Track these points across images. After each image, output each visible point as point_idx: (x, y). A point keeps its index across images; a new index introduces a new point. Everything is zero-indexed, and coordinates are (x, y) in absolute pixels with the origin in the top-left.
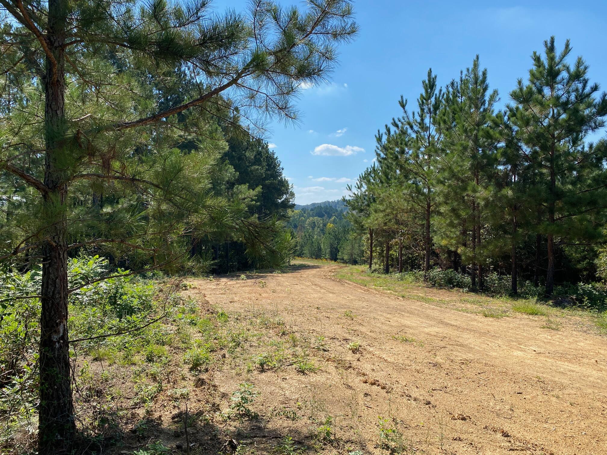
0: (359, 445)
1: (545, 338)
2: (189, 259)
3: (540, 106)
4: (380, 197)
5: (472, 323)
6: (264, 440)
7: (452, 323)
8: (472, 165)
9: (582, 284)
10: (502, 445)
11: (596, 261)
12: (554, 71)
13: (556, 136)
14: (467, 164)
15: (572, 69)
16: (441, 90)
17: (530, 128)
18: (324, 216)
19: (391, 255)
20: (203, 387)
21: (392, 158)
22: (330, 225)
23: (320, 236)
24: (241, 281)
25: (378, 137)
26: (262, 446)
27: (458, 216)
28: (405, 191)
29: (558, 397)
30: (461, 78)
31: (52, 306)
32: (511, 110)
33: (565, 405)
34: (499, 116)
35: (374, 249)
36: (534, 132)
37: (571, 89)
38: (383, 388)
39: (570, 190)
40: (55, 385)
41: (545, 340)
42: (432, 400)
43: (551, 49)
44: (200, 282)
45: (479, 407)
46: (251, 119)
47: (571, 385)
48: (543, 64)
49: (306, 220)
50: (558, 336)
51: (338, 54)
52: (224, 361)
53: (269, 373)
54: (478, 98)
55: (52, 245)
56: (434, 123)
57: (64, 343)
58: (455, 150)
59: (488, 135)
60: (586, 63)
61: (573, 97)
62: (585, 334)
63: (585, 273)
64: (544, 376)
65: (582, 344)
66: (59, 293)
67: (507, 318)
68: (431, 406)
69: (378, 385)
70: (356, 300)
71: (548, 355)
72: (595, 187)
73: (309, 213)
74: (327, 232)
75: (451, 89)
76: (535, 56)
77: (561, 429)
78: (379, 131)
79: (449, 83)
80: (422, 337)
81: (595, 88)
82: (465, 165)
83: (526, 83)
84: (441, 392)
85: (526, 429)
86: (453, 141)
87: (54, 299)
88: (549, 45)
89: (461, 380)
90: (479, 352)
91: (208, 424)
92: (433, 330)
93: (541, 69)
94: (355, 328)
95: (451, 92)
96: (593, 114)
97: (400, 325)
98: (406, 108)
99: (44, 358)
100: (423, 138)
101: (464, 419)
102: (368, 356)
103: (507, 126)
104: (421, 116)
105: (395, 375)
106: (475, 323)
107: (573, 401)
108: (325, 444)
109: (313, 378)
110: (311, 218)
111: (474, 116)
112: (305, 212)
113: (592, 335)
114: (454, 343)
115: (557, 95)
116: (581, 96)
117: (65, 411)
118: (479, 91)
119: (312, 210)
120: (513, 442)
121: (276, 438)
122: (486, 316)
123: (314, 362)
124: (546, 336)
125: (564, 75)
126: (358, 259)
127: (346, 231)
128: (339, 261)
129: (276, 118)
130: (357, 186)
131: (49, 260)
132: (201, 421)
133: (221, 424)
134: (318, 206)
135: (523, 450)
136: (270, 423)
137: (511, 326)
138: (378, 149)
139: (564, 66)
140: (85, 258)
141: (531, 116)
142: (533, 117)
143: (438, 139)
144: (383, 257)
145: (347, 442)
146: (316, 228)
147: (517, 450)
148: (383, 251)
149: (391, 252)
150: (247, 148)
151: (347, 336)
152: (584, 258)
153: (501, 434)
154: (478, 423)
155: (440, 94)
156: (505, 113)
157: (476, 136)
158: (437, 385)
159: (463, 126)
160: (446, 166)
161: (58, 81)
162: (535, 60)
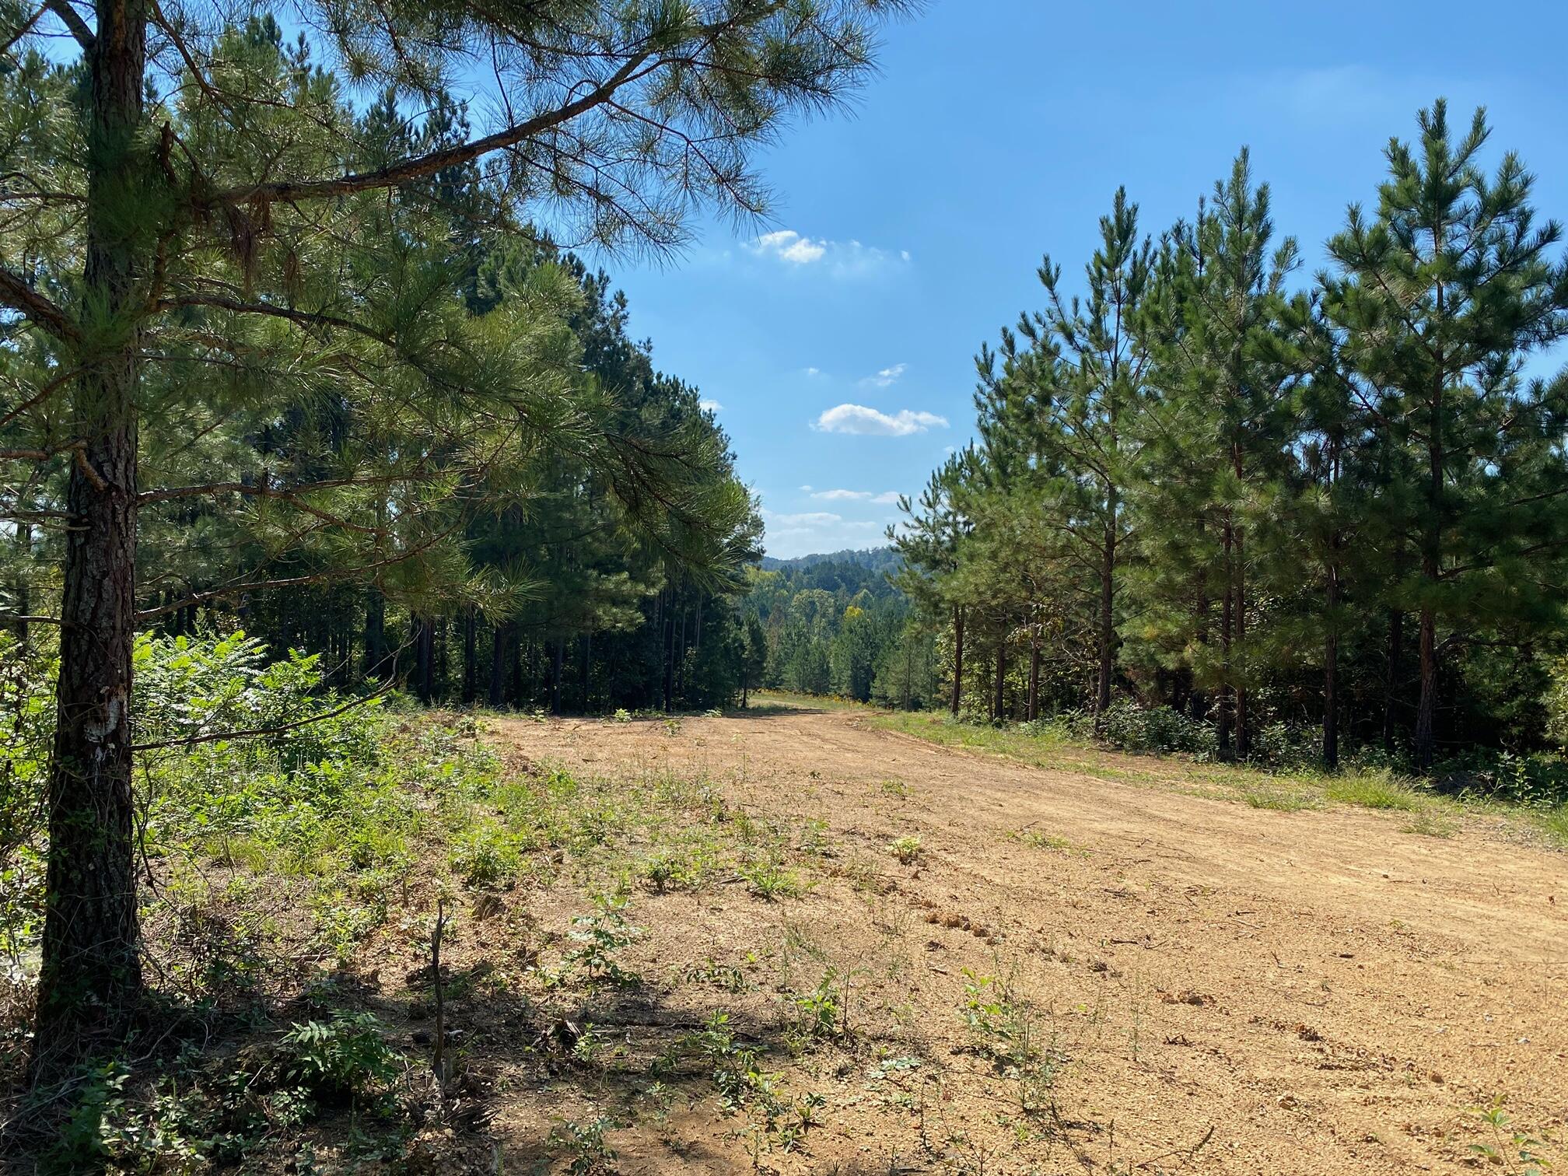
0: (909, 1046)
1: (1414, 852)
2: (470, 576)
3: (1405, 279)
4: (984, 517)
5: (1218, 818)
6: (653, 1029)
7: (1167, 816)
8: (1226, 429)
9: (1506, 756)
10: (1301, 1056)
11: (1545, 699)
12: (1446, 186)
13: (1445, 356)
14: (1214, 427)
15: (1492, 184)
16: (1148, 244)
17: (1380, 333)
18: (839, 587)
19: (1010, 684)
20: (496, 916)
21: (1017, 416)
22: (854, 612)
23: (826, 638)
24: (617, 725)
25: (982, 361)
26: (646, 1042)
27: (1187, 563)
28: (1051, 502)
29: (1450, 968)
30: (1201, 216)
31: (89, 649)
32: (1329, 288)
33: (1470, 983)
34: (1299, 303)
35: (965, 667)
36: (1391, 343)
37: (1487, 236)
38: (980, 933)
39: (1482, 497)
40: (90, 860)
41: (1413, 857)
42: (1111, 962)
43: (1436, 132)
44: (509, 724)
45: (1237, 982)
46: (642, 195)
47: (1484, 945)
48: (1414, 169)
49: (792, 597)
50: (1447, 849)
51: (879, 44)
52: (557, 870)
53: (676, 897)
54: (1245, 259)
55: (95, 486)
56: (1129, 328)
57: (116, 751)
58: (1184, 393)
59: (1268, 353)
60: (1528, 170)
61: (1491, 256)
62: (1518, 848)
63: (1515, 731)
64: (1413, 924)
65: (1512, 867)
66: (111, 617)
67: (1312, 813)
68: (1107, 974)
69: (967, 928)
70: (914, 765)
71: (1422, 886)
72: (1545, 491)
73: (799, 581)
74: (846, 628)
75: (1173, 245)
76: (1393, 151)
77: (1460, 1030)
78: (984, 346)
79: (1168, 227)
80: (1086, 839)
81: (1550, 235)
82: (1206, 431)
83: (1371, 219)
84: (1135, 947)
85: (1365, 1027)
86: (1177, 370)
87: (95, 630)
88: (1431, 121)
89: (1189, 925)
90: (1238, 874)
91: (502, 992)
92: (1115, 827)
93: (1411, 180)
94: (909, 816)
95: (1174, 253)
96: (1546, 303)
97: (1030, 814)
98: (1058, 287)
99: (62, 783)
100: (1100, 367)
101: (1195, 1001)
102: (945, 871)
103: (1319, 331)
104: (1097, 311)
105: (1011, 910)
106: (1227, 819)
107: (1491, 976)
108: (817, 1042)
109: (795, 910)
110: (805, 592)
111: (1233, 304)
112: (788, 578)
113: (1537, 851)
114: (1171, 853)
115: (1452, 250)
116: (1513, 253)
117: (115, 934)
118: (1248, 239)
119: (808, 571)
120: (1329, 1051)
121: (686, 1027)
122: (1256, 806)
123: (797, 876)
124: (1415, 847)
125: (1469, 199)
126: (924, 697)
127: (894, 624)
128: (873, 701)
129: (710, 205)
130: (925, 501)
131: (86, 524)
132: (485, 985)
133: (539, 995)
134: (824, 563)
135: (1357, 1069)
136: (670, 997)
137: (1323, 826)
138: (982, 392)
139: (1470, 175)
140: (207, 638)
141: (1382, 300)
142: (1387, 303)
143: (1139, 371)
144: (989, 687)
145: (879, 1038)
146: (817, 619)
147: (1342, 1068)
148: (988, 672)
149: (1009, 678)
150: (644, 400)
151: (888, 830)
152: (1514, 691)
153: (1297, 1035)
154: (1235, 1012)
155: (1146, 253)
156: (1315, 296)
157: (1237, 356)
158: (1124, 932)
159: (1205, 327)
160: (1157, 432)
161: (126, 50)
162: (1393, 159)
